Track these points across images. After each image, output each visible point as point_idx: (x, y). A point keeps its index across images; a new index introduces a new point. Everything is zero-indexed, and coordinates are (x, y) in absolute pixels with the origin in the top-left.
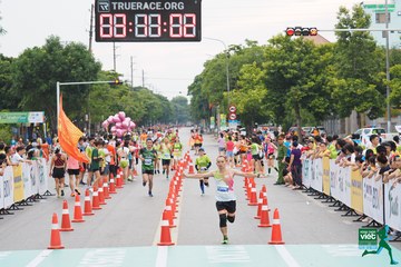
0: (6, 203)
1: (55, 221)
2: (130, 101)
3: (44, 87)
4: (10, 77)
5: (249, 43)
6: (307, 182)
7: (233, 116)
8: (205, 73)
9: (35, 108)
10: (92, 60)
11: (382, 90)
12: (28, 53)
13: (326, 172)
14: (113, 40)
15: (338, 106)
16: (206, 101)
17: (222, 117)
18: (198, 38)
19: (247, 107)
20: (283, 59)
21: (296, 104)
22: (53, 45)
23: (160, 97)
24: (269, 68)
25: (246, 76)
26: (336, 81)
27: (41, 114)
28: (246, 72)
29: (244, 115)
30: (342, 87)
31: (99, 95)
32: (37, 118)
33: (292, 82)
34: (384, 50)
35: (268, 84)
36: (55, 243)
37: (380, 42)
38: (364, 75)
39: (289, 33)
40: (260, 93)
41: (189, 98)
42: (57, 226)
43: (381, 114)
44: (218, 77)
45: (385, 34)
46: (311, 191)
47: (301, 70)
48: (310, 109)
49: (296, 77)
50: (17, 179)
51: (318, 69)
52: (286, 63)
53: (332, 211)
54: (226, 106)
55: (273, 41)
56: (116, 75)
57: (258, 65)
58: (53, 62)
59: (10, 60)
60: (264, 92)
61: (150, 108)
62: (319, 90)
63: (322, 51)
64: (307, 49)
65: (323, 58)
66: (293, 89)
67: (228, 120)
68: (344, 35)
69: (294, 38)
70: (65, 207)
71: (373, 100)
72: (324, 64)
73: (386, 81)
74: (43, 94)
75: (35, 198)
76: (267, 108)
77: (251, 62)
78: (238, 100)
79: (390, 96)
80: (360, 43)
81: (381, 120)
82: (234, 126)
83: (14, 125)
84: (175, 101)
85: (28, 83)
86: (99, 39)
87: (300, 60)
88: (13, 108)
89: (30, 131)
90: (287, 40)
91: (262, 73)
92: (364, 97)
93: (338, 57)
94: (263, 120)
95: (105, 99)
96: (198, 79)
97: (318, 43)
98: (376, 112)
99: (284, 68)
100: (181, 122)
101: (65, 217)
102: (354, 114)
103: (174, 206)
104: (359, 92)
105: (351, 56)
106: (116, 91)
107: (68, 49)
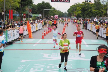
0: (34, 30)
1: (43, 34)
2: (57, 13)
3: (41, 10)
4: (36, 8)
5: (78, 3)
6: (88, 28)
7: (75, 16)
8: (70, 8)
9: (40, 14)
10: (50, 5)
11: (102, 12)
12: (39, 4)
13: (92, 27)
14: (54, 2)
15: (94, 15)
16: (70, 13)
17: (73, 16)
18: (69, 2)
19: (77, 14)
20: (84, 6)
21: (86, 14)
22: (43, 2)
23: (62, 12)
24: (82, 8)
25: (78, 9)
26: (94, 10)
27: (41, 15)
28: (78, 8)
29: (77, 16)
30: (95, 11)
31: (51, 12)
32: (40, 15)
33: (86, 10)
34: (103, 5)
35: (81, 10)
36: (43, 38)
37: (102, 3)
38: (99, 9)
39: (86, 1)
40: (80, 12)
41: (67, 13)
42: (43, 35)
43: (102, 16)
44: (72, 9)
45: (103, 2)
46: (89, 30)
47: (88, 8)
48: (89, 15)
49: (87, 9)
50: (36, 26)
51: (91, 8)
52: (85, 7)
53: (92, 34)
54: (74, 14)
55: (82, 3)
56: (54, 8)
57: (80, 7)
58: (43, 5)
59: (36, 5)
60: (81, 12)
61: (60, 14)
62: (91, 12)
63: (91, 5)
64: (89, 4)
65: (91, 6)
66: (86, 11)
67: (74, 17)
68: (95, 2)
69: (86, 2)
70: (45, 31)
71: (100, 14)
72: (92, 7)
73: (103, 11)
74: (41, 11)
75: (39, 30)
76: (81, 15)
77: (79, 6)
78: (76, 13)
79: (103, 13)
80: (98, 3)
81: (102, 17)
82: (75, 18)
83: (36, 17)
84: (65, 13)
85: (39, 9)
86: (52, 2)
87: (87, 6)
88: (36, 14)
89: (39, 18)
90: (85, 2)
91: (80, 9)
92: (99, 13)
93: (94, 6)
94: (80, 17)
95: (52, 12)
96: (69, 9)
97: (91, 3)
98: (101, 16)
99: (84, 8)
100: (66, 17)
101: (45, 33)
102: (97, 16)
103: (64, 32)
104: (98, 12)
105: (97, 6)
106: (54, 11)
107: (46, 3)
